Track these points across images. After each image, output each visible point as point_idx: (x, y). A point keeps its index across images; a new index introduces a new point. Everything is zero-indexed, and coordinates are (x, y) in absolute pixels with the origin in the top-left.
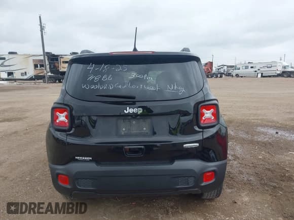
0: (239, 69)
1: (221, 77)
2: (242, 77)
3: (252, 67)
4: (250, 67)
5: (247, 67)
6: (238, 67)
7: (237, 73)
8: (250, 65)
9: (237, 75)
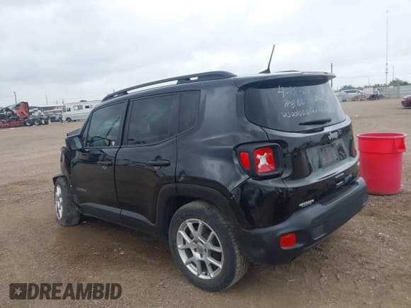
0: (69, 110)
1: (46, 123)
2: (75, 121)
3: (87, 107)
4: (84, 107)
5: (80, 108)
6: (67, 107)
7: (67, 116)
8: (84, 105)
9: (69, 119)
